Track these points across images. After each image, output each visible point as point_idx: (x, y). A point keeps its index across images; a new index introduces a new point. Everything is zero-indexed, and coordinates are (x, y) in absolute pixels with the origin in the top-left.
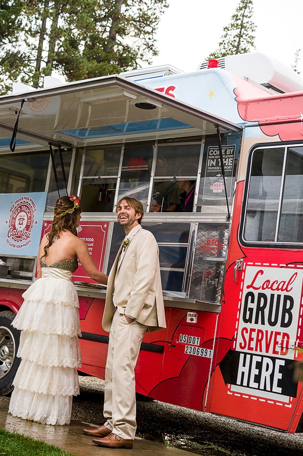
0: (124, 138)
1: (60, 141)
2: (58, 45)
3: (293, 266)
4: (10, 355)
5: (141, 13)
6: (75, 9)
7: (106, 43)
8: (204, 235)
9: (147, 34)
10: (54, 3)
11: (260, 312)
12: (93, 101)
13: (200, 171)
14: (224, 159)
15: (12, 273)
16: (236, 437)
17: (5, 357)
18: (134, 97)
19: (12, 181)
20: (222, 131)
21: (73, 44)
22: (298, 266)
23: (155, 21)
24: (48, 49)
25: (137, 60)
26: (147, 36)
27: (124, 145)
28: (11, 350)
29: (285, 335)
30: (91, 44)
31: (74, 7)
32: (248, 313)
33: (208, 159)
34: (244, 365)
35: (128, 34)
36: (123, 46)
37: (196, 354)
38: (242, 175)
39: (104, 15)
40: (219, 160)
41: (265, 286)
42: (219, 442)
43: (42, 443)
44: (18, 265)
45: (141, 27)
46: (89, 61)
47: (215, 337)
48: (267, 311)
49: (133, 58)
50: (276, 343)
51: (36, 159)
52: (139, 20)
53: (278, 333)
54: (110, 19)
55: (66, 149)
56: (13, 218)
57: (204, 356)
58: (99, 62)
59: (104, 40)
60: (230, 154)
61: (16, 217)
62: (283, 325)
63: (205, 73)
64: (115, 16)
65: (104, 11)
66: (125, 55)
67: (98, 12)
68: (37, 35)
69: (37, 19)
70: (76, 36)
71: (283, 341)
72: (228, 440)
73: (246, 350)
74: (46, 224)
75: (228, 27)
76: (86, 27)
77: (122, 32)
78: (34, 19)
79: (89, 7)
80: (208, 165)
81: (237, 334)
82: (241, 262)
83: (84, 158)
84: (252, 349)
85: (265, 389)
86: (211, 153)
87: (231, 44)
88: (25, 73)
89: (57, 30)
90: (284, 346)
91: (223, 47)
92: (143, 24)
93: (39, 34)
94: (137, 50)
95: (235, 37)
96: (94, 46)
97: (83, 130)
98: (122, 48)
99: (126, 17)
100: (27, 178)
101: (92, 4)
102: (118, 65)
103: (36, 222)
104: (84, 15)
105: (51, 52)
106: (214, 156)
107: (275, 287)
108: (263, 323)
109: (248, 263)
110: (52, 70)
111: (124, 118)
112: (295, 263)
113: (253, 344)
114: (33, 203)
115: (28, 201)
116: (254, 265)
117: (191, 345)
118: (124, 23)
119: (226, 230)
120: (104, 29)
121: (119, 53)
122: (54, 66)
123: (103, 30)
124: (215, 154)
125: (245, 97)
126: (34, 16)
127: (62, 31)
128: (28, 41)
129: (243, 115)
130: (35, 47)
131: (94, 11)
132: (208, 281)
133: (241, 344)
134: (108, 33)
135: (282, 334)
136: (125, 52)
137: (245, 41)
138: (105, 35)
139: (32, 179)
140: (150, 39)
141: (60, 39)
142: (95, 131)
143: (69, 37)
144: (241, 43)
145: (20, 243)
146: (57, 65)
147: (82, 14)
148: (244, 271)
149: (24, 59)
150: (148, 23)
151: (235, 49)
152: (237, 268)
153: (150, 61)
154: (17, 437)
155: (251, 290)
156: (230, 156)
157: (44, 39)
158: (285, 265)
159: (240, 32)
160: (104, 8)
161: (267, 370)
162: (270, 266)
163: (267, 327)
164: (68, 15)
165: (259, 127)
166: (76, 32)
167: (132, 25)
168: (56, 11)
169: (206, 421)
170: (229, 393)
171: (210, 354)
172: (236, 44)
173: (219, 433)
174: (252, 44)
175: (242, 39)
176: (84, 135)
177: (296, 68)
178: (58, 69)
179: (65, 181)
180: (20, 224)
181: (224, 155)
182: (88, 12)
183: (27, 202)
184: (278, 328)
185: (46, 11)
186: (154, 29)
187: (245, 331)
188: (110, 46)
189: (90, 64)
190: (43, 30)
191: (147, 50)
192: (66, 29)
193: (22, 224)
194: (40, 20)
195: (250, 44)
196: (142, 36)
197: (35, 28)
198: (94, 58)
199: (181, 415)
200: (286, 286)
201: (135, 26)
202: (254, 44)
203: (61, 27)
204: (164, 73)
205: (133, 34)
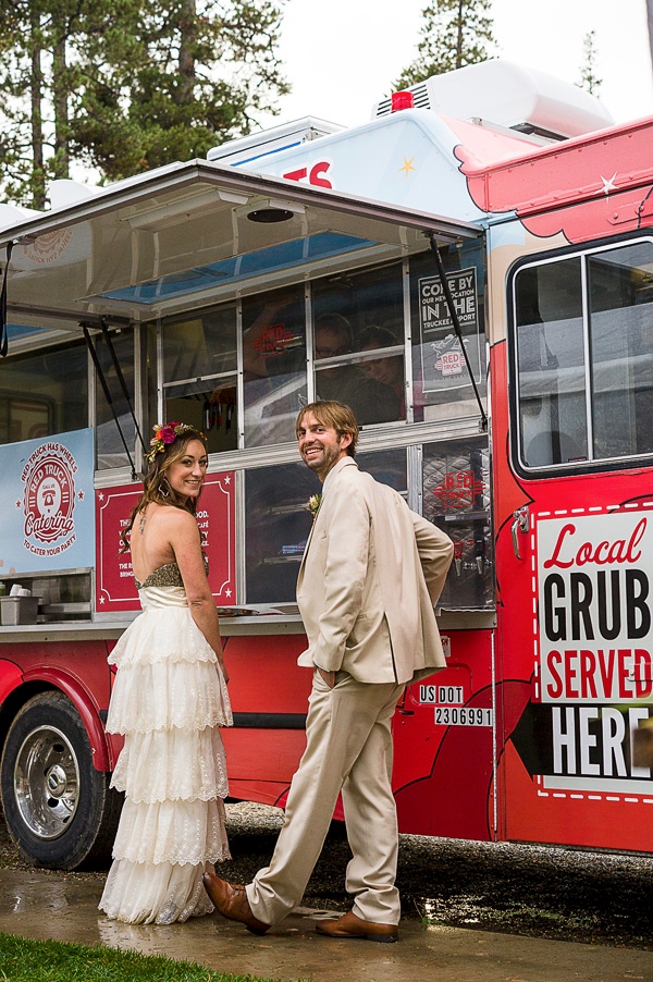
0: (238, 287)
1: (104, 316)
2: (73, 105)
3: (636, 505)
4: (69, 784)
5: (240, 7)
6: (97, 22)
7: (175, 84)
8: (438, 469)
9: (261, 51)
10: (50, 16)
11: (581, 613)
12: (158, 222)
13: (408, 333)
14: (455, 302)
15: (47, 611)
16: (572, 883)
17: (60, 788)
18: (243, 201)
19: (17, 415)
20: (441, 241)
21: (105, 97)
22: (645, 504)
23: (273, 21)
24: (53, 117)
25: (247, 111)
26: (261, 55)
27: (240, 302)
28: (70, 772)
29: (640, 653)
30: (143, 91)
31: (95, 18)
32: (555, 619)
33: (422, 305)
34: (564, 731)
35: (219, 58)
36: (213, 85)
37: (459, 723)
38: (498, 329)
39: (162, 23)
40: (446, 304)
41: (583, 558)
42: (537, 899)
43: (161, 961)
44: (57, 591)
45: (245, 38)
46: (145, 128)
47: (493, 680)
48: (594, 608)
49: (238, 108)
50: (623, 674)
51: (60, 360)
52: (239, 23)
53: (624, 653)
54: (176, 30)
55: (118, 331)
56: (31, 494)
57: (476, 724)
58: (166, 127)
59: (169, 78)
60: (467, 288)
61: (37, 490)
62: (634, 633)
63: (388, 124)
64: (185, 22)
65: (160, 16)
66: (219, 104)
67: (148, 20)
68: (25, 91)
69: (19, 56)
70: (109, 78)
71: (637, 668)
72: (558, 892)
73: (563, 699)
74: (101, 497)
75: (431, 8)
76: (127, 57)
77: (206, 54)
78: (13, 58)
79: (126, 14)
80: (425, 319)
81: (539, 667)
82: (524, 514)
83: (159, 342)
84: (575, 694)
85: (615, 775)
86: (427, 291)
87: (444, 43)
88: (13, 177)
89: (65, 74)
90: (642, 677)
91: (428, 53)
92: (248, 30)
93: (29, 88)
94: (243, 89)
95: (449, 27)
96: (151, 95)
97: (149, 284)
98: (212, 89)
99: (211, 22)
100: (48, 404)
101: (133, 5)
102: (208, 126)
103: (81, 495)
104: (118, 32)
105: (61, 122)
106: (434, 297)
107: (604, 555)
108: (590, 636)
109: (540, 514)
110: (68, 161)
111: (231, 246)
112: (640, 499)
113: (576, 684)
114: (68, 456)
115: (56, 452)
116: (553, 516)
117: (446, 705)
118: (206, 34)
119: (483, 451)
120: (166, 54)
121: (206, 100)
122: (72, 151)
123: (165, 58)
124: (435, 294)
125: (480, 163)
126: (11, 51)
127: (77, 73)
128: (7, 106)
129: (481, 201)
130: (25, 116)
131: (140, 20)
132: (462, 564)
133: (550, 687)
134: (177, 63)
135: (633, 653)
136: (220, 98)
137: (473, 33)
138: (172, 68)
139: (59, 403)
140: (267, 60)
141: (76, 91)
142: (174, 284)
143: (95, 83)
144: (465, 37)
145: (53, 545)
146: (78, 149)
147: (114, 30)
148: (534, 531)
149: (6, 147)
150: (259, 26)
151: (454, 51)
152: (519, 528)
153: (274, 107)
154: (108, 955)
155: (555, 569)
156: (466, 293)
157: (42, 96)
158: (618, 507)
159: (460, 14)
160: (161, 9)
161: (613, 734)
162: (587, 513)
163: (599, 644)
164: (84, 36)
165: (519, 221)
166: (107, 70)
167: (225, 37)
168: (58, 34)
169: (506, 858)
170: (540, 794)
171: (488, 718)
172: (454, 41)
173: (536, 879)
174: (489, 36)
175: (465, 30)
176: (153, 295)
177: (592, 73)
178: (81, 156)
179: (128, 399)
180: (46, 504)
181: (454, 292)
182: (127, 24)
183: (55, 456)
184: (623, 641)
185: (36, 37)
186: (273, 38)
187: (554, 658)
188: (185, 90)
189: (147, 134)
190: (36, 78)
191: (265, 85)
192: (86, 66)
193: (52, 503)
194: (26, 56)
195: (483, 38)
196: (249, 56)
197: (18, 75)
198: (154, 121)
199: (451, 855)
200: (626, 550)
201: (232, 38)
202: (492, 35)
203: (74, 64)
204: (303, 135)
205: (230, 54)
